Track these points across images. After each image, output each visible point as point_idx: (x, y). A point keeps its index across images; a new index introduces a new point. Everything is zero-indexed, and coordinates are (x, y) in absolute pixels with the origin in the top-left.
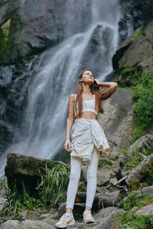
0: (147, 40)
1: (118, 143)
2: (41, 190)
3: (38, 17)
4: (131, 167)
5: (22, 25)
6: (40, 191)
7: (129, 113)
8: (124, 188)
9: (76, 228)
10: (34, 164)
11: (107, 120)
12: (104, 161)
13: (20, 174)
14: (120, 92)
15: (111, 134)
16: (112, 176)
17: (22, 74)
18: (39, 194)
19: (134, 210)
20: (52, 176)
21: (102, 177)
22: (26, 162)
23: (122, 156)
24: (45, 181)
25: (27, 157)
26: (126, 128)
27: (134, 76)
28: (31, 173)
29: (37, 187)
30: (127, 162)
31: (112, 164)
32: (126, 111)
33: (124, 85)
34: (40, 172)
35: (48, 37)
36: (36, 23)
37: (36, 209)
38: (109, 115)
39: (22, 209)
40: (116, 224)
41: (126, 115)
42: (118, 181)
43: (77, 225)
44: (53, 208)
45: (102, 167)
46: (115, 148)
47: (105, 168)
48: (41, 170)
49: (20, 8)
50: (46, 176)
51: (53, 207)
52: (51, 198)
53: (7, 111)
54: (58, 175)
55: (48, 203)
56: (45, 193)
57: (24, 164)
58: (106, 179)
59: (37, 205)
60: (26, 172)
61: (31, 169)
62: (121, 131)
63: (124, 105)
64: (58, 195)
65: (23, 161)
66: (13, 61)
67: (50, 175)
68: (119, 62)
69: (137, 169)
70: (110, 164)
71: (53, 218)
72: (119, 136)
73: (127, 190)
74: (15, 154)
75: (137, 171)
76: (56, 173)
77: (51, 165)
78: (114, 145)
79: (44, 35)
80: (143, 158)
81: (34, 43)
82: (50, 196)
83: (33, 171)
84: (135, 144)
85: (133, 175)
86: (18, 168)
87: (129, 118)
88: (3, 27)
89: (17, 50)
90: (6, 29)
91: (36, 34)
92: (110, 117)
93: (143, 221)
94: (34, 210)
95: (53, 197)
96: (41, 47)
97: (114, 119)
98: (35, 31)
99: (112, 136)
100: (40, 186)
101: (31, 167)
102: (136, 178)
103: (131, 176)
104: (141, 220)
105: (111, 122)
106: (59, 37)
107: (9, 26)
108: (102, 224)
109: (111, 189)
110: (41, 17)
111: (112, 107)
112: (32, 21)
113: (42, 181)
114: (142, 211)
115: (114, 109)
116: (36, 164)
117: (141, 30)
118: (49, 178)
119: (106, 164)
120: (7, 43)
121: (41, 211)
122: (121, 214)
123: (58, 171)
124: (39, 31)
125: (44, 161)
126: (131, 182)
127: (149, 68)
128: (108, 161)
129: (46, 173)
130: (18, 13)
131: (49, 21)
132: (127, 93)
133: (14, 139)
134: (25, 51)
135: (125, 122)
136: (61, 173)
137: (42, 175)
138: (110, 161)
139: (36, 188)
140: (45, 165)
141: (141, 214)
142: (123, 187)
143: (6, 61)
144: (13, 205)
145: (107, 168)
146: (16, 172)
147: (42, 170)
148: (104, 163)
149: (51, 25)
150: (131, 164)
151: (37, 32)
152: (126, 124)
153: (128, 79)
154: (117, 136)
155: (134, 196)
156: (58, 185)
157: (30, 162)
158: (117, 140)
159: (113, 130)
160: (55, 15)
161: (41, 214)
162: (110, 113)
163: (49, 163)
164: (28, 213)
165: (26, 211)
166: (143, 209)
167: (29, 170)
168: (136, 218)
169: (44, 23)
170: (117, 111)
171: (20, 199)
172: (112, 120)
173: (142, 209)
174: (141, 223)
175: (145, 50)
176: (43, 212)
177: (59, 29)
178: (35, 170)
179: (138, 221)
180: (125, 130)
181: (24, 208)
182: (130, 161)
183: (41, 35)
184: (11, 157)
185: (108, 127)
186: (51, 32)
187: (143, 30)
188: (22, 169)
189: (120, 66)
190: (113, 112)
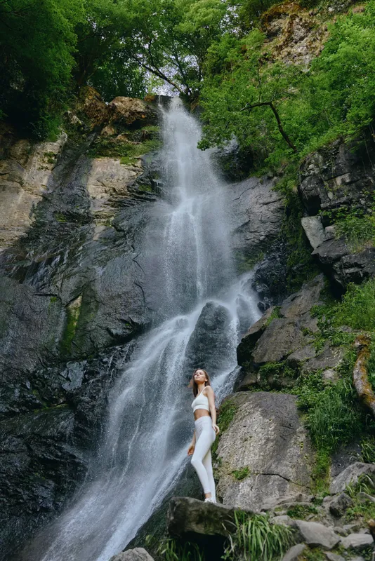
0: (290, 323)
1: (292, 477)
3: (120, 293)
4: (356, 517)
5: (99, 303)
7: (298, 430)
10: (216, 515)
11: (263, 441)
13: (193, 533)
14: (272, 397)
15: (276, 463)
17: (98, 373)
22: (203, 512)
24: (236, 544)
26: (299, 453)
27: (284, 374)
28: (211, 530)
29: (224, 554)
30: (346, 507)
32: (293, 426)
33: (268, 387)
34: (225, 529)
35: (135, 320)
36: (118, 301)
38: (265, 433)
41: (295, 433)
47: (310, 519)
48: (227, 525)
49: (96, 281)
50: (238, 536)
53: (76, 429)
54: (259, 533)
57: (199, 515)
60: (203, 529)
61: (210, 524)
62: (292, 457)
63: (286, 417)
65: (198, 511)
66: (85, 355)
70: (316, 512)
72: (290, 465)
76: (255, 529)
77: (242, 516)
79: (129, 318)
81: (116, 329)
83: (213, 527)
86: (190, 522)
87: (300, 437)
88: (70, 306)
89: (90, 338)
90: (75, 309)
91: (118, 316)
92: (266, 436)
96: (125, 334)
97: (275, 439)
98: (116, 312)
99: (279, 466)
100: (228, 552)
101: (211, 521)
105: (271, 444)
106: (150, 320)
107: (79, 305)
110: (126, 293)
111: (268, 420)
112: (112, 298)
113: (232, 543)
115: (270, 424)
117: (275, 309)
119: (310, 512)
120: (77, 329)
123: (257, 526)
124: (122, 311)
125: (230, 509)
127: (310, 362)
129: (237, 530)
130: (93, 288)
131: (136, 298)
132: (286, 399)
133: (87, 474)
134: (102, 340)
135: (295, 443)
136: (263, 531)
137: (231, 534)
139: (222, 557)
140: (233, 516)
143: (74, 355)
145: (312, 520)
146: (187, 529)
149: (139, 303)
150: (355, 511)
151: (120, 313)
152: (297, 447)
153: (274, 379)
157: (209, 512)
158: (290, 473)
159: (279, 457)
160: (145, 290)
162: (266, 430)
163: (239, 513)
167: (208, 526)
169: (131, 301)
170: (276, 427)
172: (272, 441)
175: (291, 337)
178: (217, 525)
180: (299, 456)
182: (351, 506)
183: (123, 318)
184: (180, 505)
185: (268, 452)
186: (140, 313)
187: (278, 310)
188: (197, 524)
189: (257, 360)
190: (270, 429)
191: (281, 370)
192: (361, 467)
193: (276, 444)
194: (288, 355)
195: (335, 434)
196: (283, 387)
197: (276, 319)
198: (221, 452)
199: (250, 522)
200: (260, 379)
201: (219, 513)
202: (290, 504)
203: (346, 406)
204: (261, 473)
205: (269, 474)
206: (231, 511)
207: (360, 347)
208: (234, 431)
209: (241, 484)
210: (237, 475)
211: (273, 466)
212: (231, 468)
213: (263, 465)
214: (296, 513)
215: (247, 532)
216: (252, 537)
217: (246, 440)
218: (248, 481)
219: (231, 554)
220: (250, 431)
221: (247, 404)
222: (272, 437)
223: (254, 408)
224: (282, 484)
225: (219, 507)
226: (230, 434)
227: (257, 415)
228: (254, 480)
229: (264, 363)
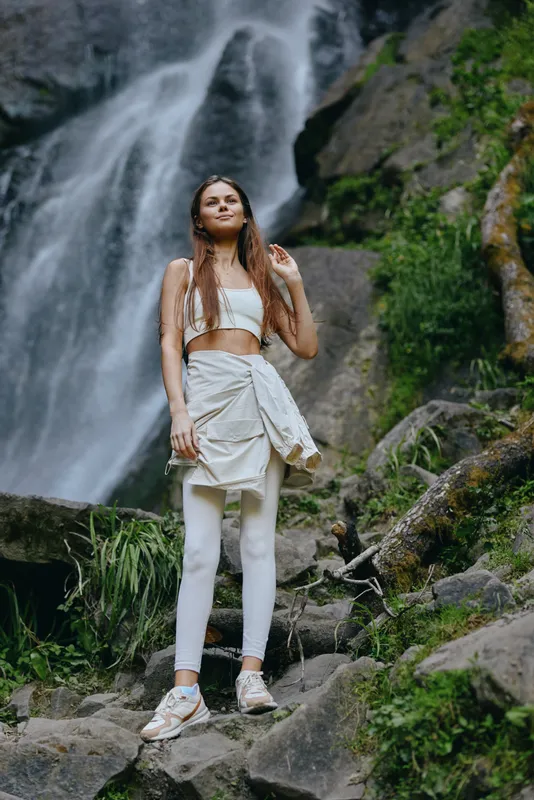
0: (411, 77)
1: (333, 437)
2: (76, 612)
3: (22, 11)
4: (385, 517)
6: (73, 617)
7: (363, 333)
8: (372, 585)
9: (215, 734)
10: (49, 523)
11: (289, 361)
12: (292, 499)
14: (328, 261)
16: (323, 551)
18: (73, 626)
19: (412, 658)
20: (112, 561)
21: (288, 553)
22: (19, 518)
23: (351, 478)
24: (89, 580)
25: (24, 499)
26: (358, 385)
27: (372, 204)
28: (40, 554)
29: (63, 601)
30: (369, 497)
31: (319, 508)
32: (354, 325)
33: (340, 236)
34: (69, 549)
35: (63, 80)
36: (17, 31)
37: (63, 681)
39: (13, 684)
40: (351, 711)
41: (356, 340)
42: (347, 563)
43: (217, 722)
44: (123, 671)
45: (285, 521)
47: (296, 524)
48: (73, 541)
50: (94, 563)
51: (125, 670)
52: (114, 637)
54: (135, 556)
55: (107, 657)
56: (92, 621)
57: (11, 524)
58: (302, 561)
59: (68, 665)
60: (22, 551)
61: (38, 542)
62: (339, 395)
63: (345, 305)
64: (139, 625)
65: (8, 515)
67: (108, 558)
68: (319, 159)
69: (408, 519)
70: (312, 509)
71: (127, 705)
72: (333, 413)
73: (379, 592)
75: (410, 526)
76: (128, 548)
77: (109, 523)
79: (47, 74)
80: (424, 483)
81: (15, 103)
82: (110, 632)
83: (46, 547)
84: (393, 438)
85: (395, 540)
87: (365, 348)
91: (20, 70)
93: (448, 691)
94: (56, 685)
95: (122, 634)
96: (39, 116)
98: (13, 60)
99: (310, 416)
100: (72, 597)
101: (39, 535)
102: (409, 552)
103: (388, 544)
104: (444, 688)
105: (303, 366)
106: (102, 78)
108: (302, 712)
109: (322, 595)
110: (35, 11)
113: (80, 579)
114: (441, 657)
116: (54, 521)
117: (388, 42)
118: (103, 568)
119: (299, 510)
121: (81, 684)
122: (366, 675)
123: (134, 541)
124: (27, 58)
125: (82, 508)
126: (390, 566)
127: (424, 172)
128: (304, 498)
129: (92, 550)
131: (61, 24)
132: (355, 264)
135: (352, 363)
136: (145, 550)
137: (80, 560)
138: (310, 498)
139: (61, 607)
140: (88, 524)
141: (438, 668)
142: (366, 581)
145: (302, 525)
147: (79, 542)
148: (291, 506)
149: (71, 36)
150: (385, 505)
151: (24, 63)
152: (356, 371)
153: (353, 216)
154: (325, 413)
155: (406, 609)
156: (136, 591)
157: (32, 516)
158: (329, 428)
159: (312, 394)
161: (84, 694)
163: (100, 516)
164: (35, 696)
165: (30, 690)
166: (447, 650)
167: (33, 545)
168: (423, 683)
169: (48, 29)
170: (321, 328)
171: (6, 650)
173: (443, 651)
174: (441, 696)
175: (405, 112)
176: (89, 688)
177: (99, 52)
178: (54, 543)
179: (429, 690)
180: (355, 392)
181: (21, 678)
182: (380, 494)
183: (36, 74)
186: (73, 61)
187: (395, 43)
188: (8, 541)
189: (324, 170)
191: (369, 191)
192: (432, 410)
193: (313, 367)
194: (387, 157)
195: (436, 339)
196: (368, 234)
197: (392, 64)
199: (120, 534)
200: (328, 217)
201: (56, 519)
203: (469, 276)
206: (83, 513)
207: (523, 132)
229: (337, 178)
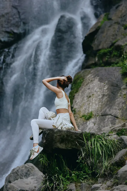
0: (115, 23)
1: (119, 115)
3: (3, 14)
7: (122, 88)
10: (72, 137)
11: (101, 96)
13: (58, 149)
14: (105, 70)
15: (109, 108)
18: (81, 166)
22: (64, 136)
24: (85, 153)
26: (123, 101)
27: (112, 55)
28: (69, 146)
29: (78, 159)
32: (119, 86)
33: (103, 65)
34: (78, 144)
35: (15, 31)
36: (3, 19)
38: (102, 92)
41: (120, 89)
44: (100, 178)
46: (117, 121)
48: (78, 142)
52: (96, 168)
54: (98, 145)
57: (61, 138)
59: (83, 177)
60: (64, 146)
61: (68, 143)
62: (119, 104)
63: (114, 81)
65: (60, 136)
68: (93, 45)
72: (118, 109)
74: (53, 130)
76: (96, 143)
77: (88, 137)
78: (116, 118)
79: (11, 30)
81: (3, 38)
83: (71, 144)
86: (56, 143)
87: (123, 91)
91: (4, 29)
92: (102, 93)
95: (98, 167)
96: (9, 41)
97: (108, 95)
98: (2, 27)
99: (111, 110)
101: (69, 141)
105: (106, 97)
110: (7, 14)
111: (103, 84)
113: (83, 153)
115: (105, 86)
117: (105, 15)
123: (97, 141)
124: (6, 26)
125: (80, 133)
131: (14, 17)
132: (114, 70)
135: (120, 96)
136: (101, 143)
139: (77, 161)
140: (83, 137)
144: (56, 180)
146: (54, 147)
147: (80, 142)
149: (17, 20)
151: (5, 27)
152: (122, 97)
153: (106, 59)
154: (116, 109)
156: (101, 155)
157: (67, 136)
158: (118, 113)
159: (111, 104)
160: (20, 11)
162: (102, 90)
163: (86, 135)
164: (76, 186)
165: (74, 184)
167: (67, 144)
169: (11, 18)
170: (108, 87)
172: (106, 95)
175: (116, 32)
176: (90, 183)
177: (24, 23)
178: (73, 143)
180: (123, 103)
183: (8, 30)
184: (49, 133)
185: (104, 103)
186: (18, 26)
187: (107, 15)
188: (60, 143)
189: (95, 48)
190: (105, 89)
191: (111, 53)
193: (109, 97)
194: (115, 43)
196: (113, 63)
197: (107, 21)
198: (75, 105)
199: (93, 139)
200: (98, 60)
201: (74, 136)
202: (118, 129)
204: (100, 115)
205: (105, 115)
206: (81, 134)
208: (83, 92)
209: (88, 122)
210: (86, 118)
211: (108, 110)
212: (82, 114)
213: (101, 110)
214: (122, 133)
215: (91, 145)
216: (94, 147)
217: (90, 97)
218: (92, 120)
219: (83, 159)
220: (92, 91)
221: (90, 75)
222: (106, 94)
223: (94, 77)
224: (113, 120)
225: (73, 132)
226: (80, 94)
227: (96, 82)
228: (96, 119)
229: (100, 50)
